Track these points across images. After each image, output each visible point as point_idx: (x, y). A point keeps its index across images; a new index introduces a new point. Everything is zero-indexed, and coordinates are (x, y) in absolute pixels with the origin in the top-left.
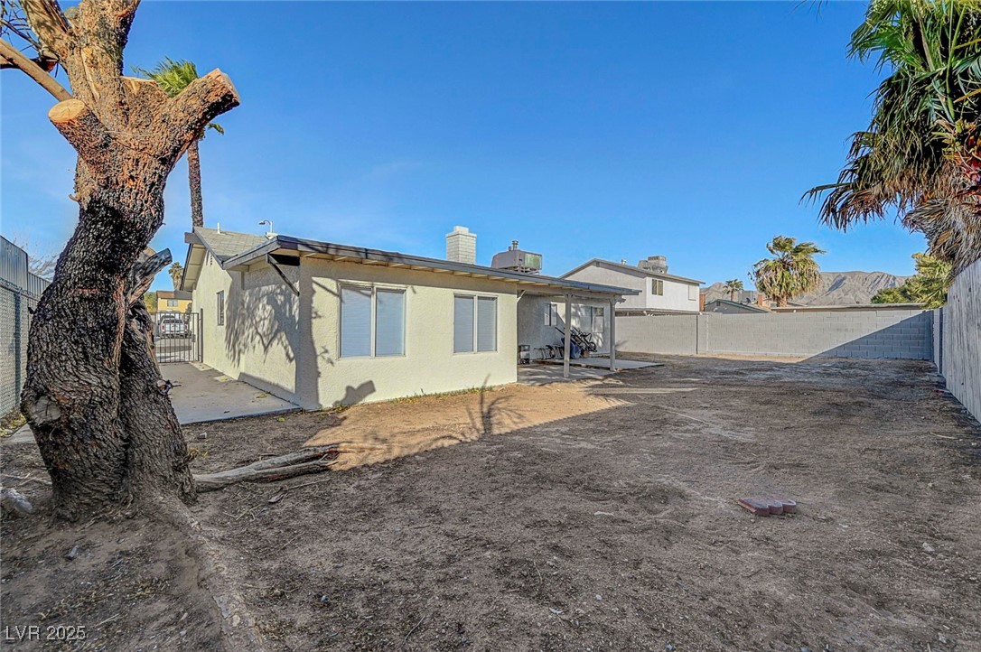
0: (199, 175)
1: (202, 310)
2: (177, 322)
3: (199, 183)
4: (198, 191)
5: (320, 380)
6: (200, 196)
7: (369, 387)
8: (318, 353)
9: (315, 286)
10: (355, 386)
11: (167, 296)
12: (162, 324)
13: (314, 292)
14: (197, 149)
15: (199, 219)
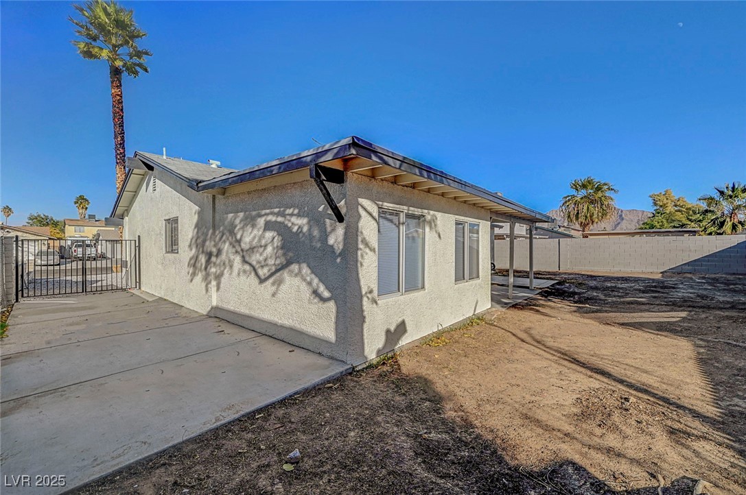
0: (122, 110)
1: (139, 236)
2: (88, 246)
3: (122, 118)
4: (122, 125)
5: (365, 326)
6: (123, 130)
7: (402, 328)
8: (364, 293)
9: (361, 210)
10: (392, 329)
11: (74, 223)
12: (74, 248)
13: (360, 216)
14: (121, 85)
15: (122, 151)
